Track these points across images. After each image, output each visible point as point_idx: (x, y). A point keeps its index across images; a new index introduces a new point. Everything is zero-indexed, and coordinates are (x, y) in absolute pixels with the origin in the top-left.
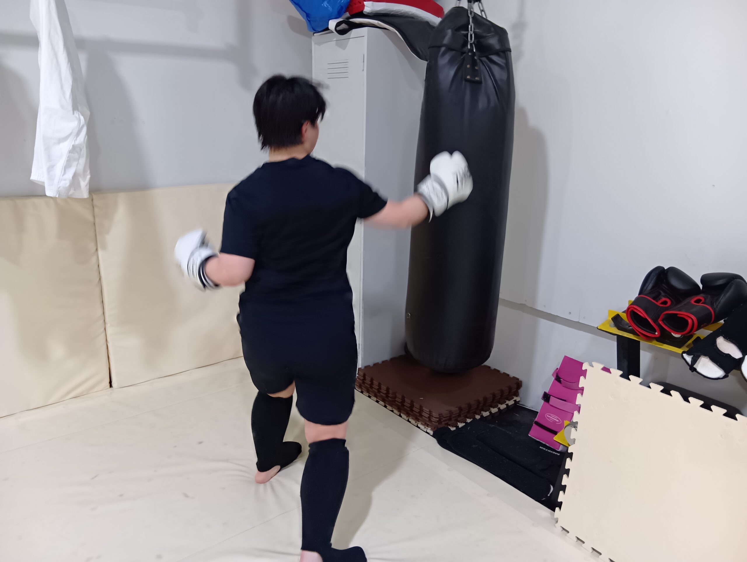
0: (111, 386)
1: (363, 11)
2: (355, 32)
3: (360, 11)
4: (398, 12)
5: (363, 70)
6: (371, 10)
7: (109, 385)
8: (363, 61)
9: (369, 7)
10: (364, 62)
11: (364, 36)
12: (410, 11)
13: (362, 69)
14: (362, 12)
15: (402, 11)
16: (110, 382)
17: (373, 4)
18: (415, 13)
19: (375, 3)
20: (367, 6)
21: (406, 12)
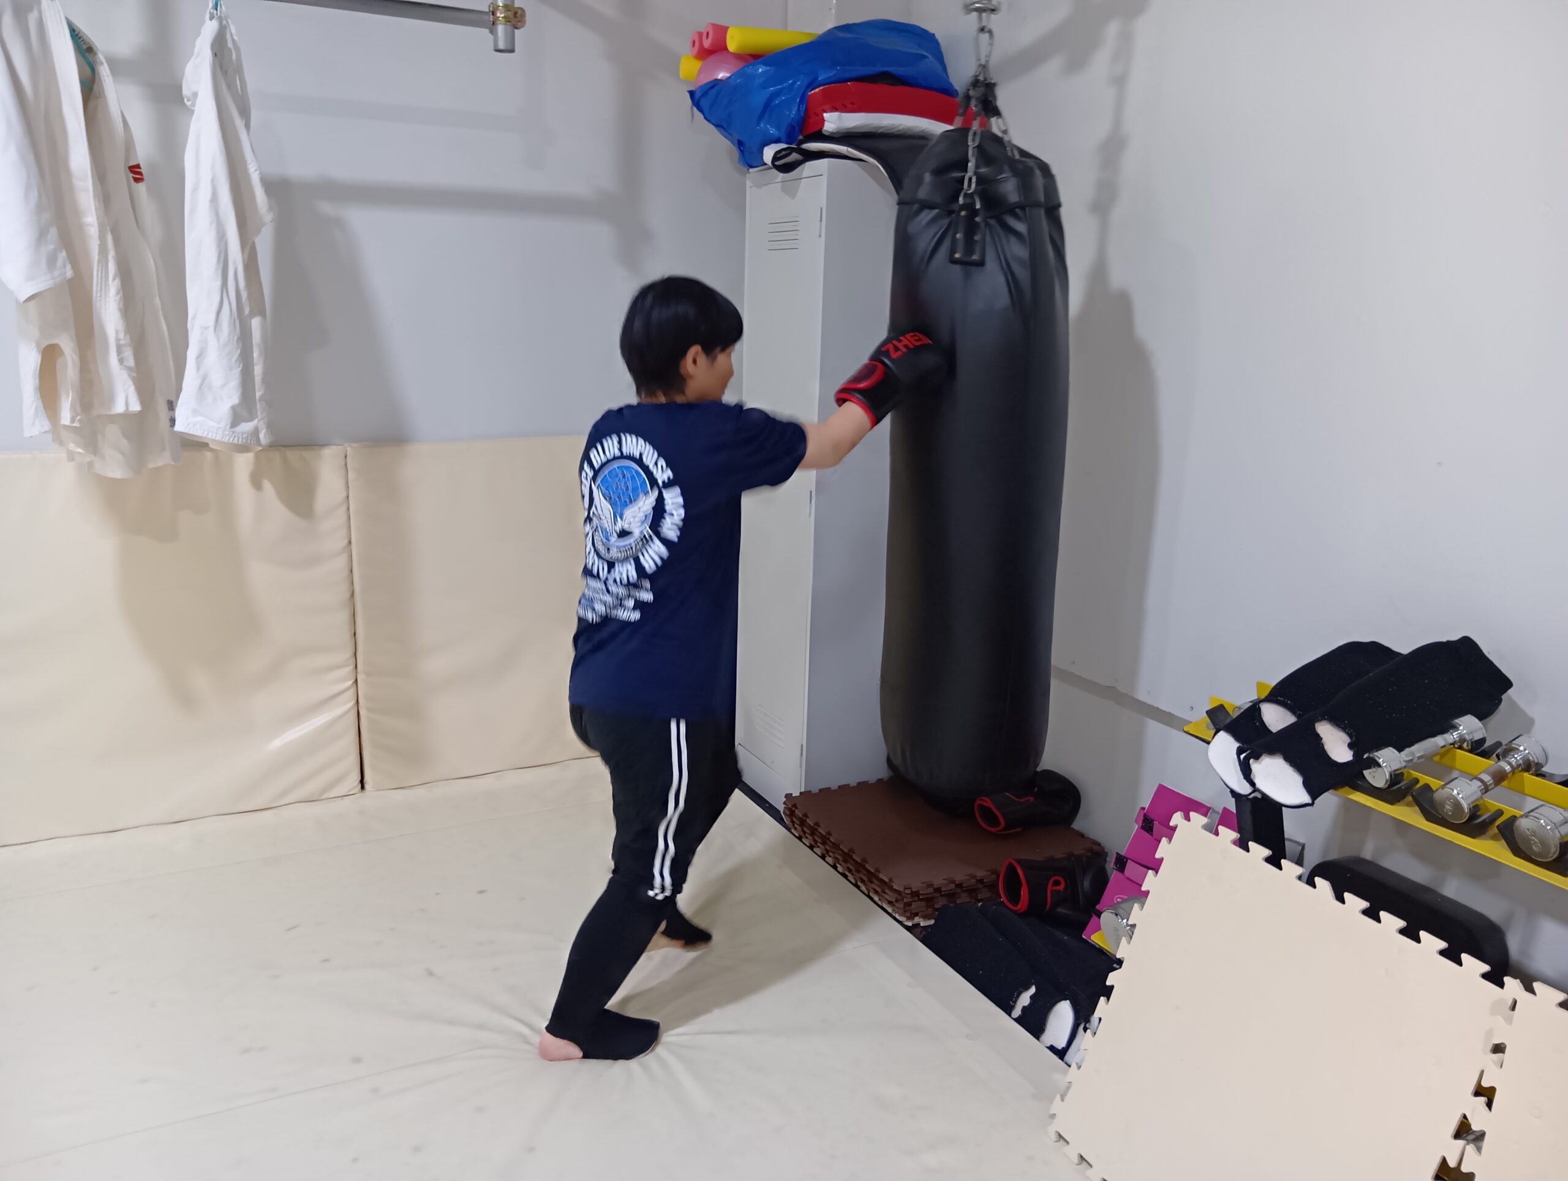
0: (363, 787)
1: (823, 131)
2: (811, 167)
3: (816, 129)
4: (894, 128)
5: (820, 236)
6: (836, 127)
7: (360, 786)
8: (819, 220)
9: (833, 122)
10: (821, 221)
11: (822, 175)
12: (917, 127)
13: (818, 234)
14: (820, 131)
15: (901, 128)
16: (362, 782)
17: (840, 116)
18: (926, 130)
19: (843, 114)
20: (828, 121)
21: (909, 128)
